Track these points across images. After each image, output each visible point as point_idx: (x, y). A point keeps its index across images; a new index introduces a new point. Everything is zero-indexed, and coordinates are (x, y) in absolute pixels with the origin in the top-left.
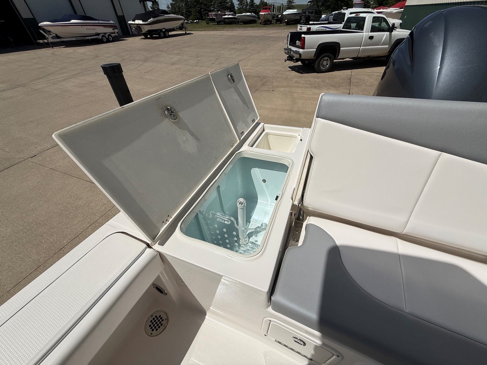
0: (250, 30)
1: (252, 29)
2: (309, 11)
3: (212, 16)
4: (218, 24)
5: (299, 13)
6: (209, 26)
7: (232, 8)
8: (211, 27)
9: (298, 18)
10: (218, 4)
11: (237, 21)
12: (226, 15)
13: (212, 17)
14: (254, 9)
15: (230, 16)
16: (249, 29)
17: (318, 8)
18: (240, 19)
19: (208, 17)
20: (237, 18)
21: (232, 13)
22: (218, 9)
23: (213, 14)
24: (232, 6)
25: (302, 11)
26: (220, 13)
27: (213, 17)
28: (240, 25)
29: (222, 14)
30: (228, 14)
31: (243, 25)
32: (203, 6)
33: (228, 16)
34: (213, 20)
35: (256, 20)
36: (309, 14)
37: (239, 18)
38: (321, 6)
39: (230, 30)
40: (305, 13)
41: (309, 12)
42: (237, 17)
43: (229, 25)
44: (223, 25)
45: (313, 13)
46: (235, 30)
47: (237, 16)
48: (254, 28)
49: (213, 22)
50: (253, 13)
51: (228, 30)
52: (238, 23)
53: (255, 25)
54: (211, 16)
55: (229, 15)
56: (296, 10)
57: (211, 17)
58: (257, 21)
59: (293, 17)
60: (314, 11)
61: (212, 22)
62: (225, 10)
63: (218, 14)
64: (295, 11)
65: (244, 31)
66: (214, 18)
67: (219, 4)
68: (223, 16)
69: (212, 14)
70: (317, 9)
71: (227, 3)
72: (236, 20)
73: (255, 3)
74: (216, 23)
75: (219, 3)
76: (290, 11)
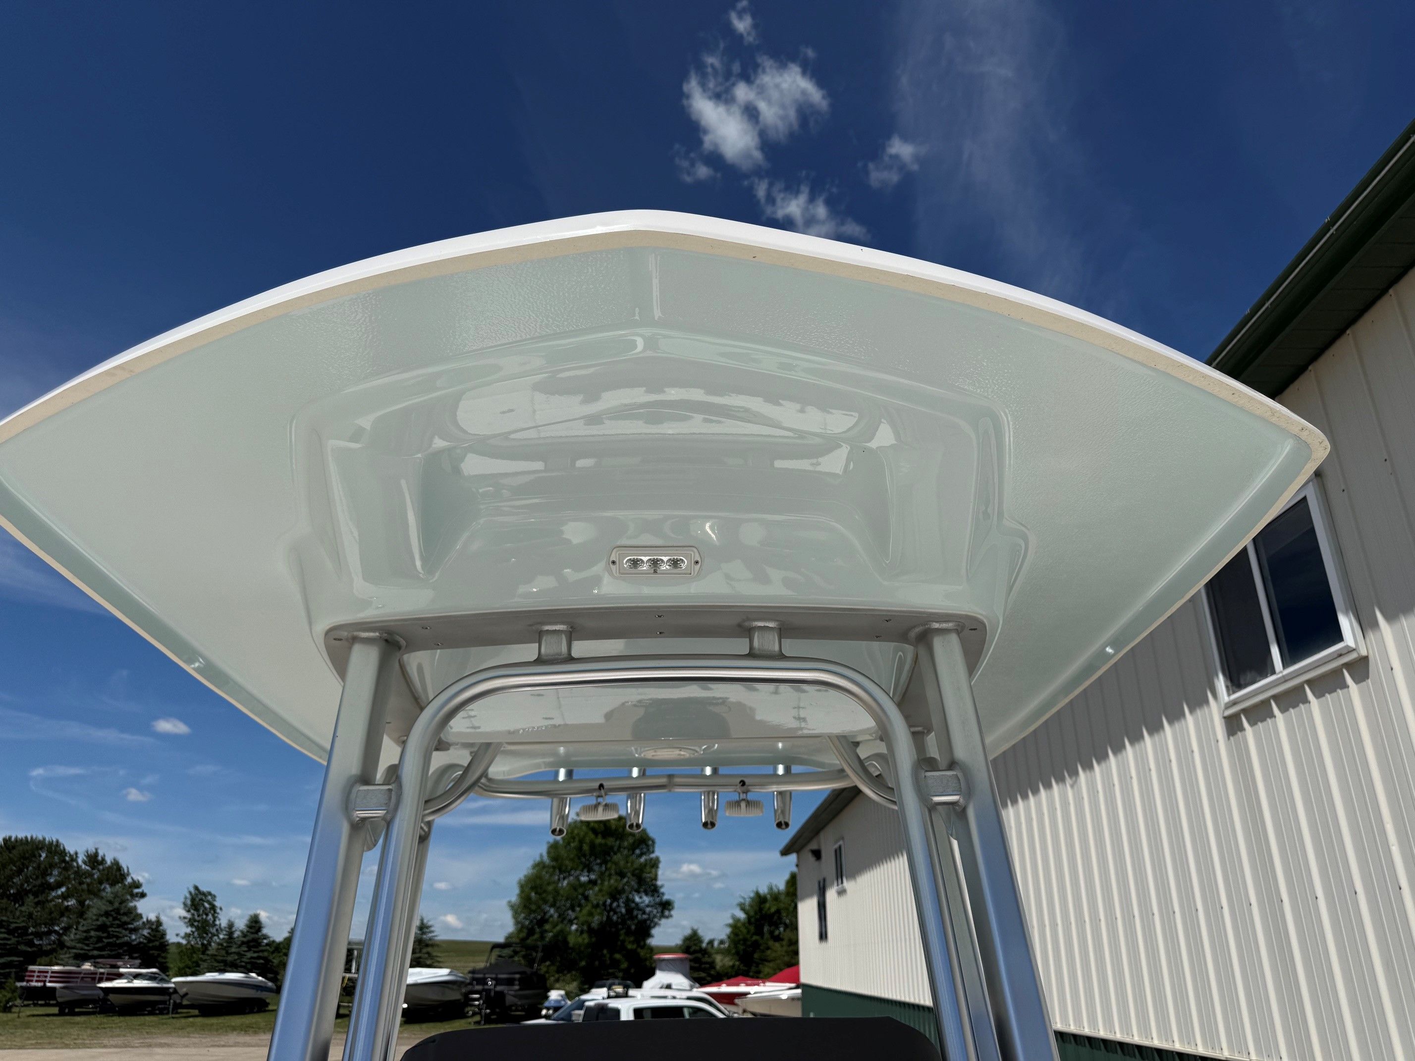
0: (236, 1045)
1: (247, 1039)
2: (497, 974)
3: (45, 982)
4: (61, 1013)
5: (459, 979)
6: (13, 1020)
7: (154, 948)
8: (27, 1026)
9: (454, 995)
10: (87, 931)
11: (175, 1002)
12: (120, 976)
13: (40, 984)
14: (259, 958)
15: (138, 983)
16: (233, 1038)
17: (532, 967)
18: (186, 994)
19: (19, 984)
20: (175, 991)
21: (154, 970)
22: (82, 949)
23: (53, 972)
24: (157, 943)
25: (470, 975)
26: (92, 968)
27: (49, 985)
28: (183, 1021)
29: (102, 974)
30: (130, 974)
31: (199, 1020)
32: (6, 936)
33: (129, 982)
34: (43, 996)
35: (268, 1001)
36: (499, 988)
37: (183, 991)
38: (543, 960)
39: (137, 1042)
40: (483, 982)
41: (498, 982)
42: (175, 989)
43: (128, 1018)
44: (95, 1020)
45: (513, 985)
46: (162, 1045)
47: (174, 983)
48: (256, 1033)
49: (41, 1005)
50: (253, 975)
51: (126, 1046)
52: (173, 1010)
53: (260, 1020)
54: (37, 981)
55: (137, 976)
56: (445, 971)
57: (34, 984)
58: (267, 1004)
59: (435, 996)
60: (517, 976)
61: (35, 1005)
62: (119, 957)
63: (80, 973)
64: (440, 974)
65: (211, 1049)
66: (54, 989)
67: (93, 933)
68: (101, 980)
69: (47, 972)
70: (528, 970)
71: (135, 930)
72: (167, 998)
73: (265, 937)
74: (55, 1010)
75: (92, 929)
76: (420, 974)
